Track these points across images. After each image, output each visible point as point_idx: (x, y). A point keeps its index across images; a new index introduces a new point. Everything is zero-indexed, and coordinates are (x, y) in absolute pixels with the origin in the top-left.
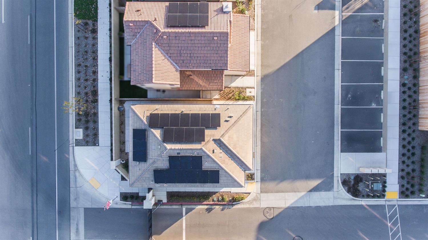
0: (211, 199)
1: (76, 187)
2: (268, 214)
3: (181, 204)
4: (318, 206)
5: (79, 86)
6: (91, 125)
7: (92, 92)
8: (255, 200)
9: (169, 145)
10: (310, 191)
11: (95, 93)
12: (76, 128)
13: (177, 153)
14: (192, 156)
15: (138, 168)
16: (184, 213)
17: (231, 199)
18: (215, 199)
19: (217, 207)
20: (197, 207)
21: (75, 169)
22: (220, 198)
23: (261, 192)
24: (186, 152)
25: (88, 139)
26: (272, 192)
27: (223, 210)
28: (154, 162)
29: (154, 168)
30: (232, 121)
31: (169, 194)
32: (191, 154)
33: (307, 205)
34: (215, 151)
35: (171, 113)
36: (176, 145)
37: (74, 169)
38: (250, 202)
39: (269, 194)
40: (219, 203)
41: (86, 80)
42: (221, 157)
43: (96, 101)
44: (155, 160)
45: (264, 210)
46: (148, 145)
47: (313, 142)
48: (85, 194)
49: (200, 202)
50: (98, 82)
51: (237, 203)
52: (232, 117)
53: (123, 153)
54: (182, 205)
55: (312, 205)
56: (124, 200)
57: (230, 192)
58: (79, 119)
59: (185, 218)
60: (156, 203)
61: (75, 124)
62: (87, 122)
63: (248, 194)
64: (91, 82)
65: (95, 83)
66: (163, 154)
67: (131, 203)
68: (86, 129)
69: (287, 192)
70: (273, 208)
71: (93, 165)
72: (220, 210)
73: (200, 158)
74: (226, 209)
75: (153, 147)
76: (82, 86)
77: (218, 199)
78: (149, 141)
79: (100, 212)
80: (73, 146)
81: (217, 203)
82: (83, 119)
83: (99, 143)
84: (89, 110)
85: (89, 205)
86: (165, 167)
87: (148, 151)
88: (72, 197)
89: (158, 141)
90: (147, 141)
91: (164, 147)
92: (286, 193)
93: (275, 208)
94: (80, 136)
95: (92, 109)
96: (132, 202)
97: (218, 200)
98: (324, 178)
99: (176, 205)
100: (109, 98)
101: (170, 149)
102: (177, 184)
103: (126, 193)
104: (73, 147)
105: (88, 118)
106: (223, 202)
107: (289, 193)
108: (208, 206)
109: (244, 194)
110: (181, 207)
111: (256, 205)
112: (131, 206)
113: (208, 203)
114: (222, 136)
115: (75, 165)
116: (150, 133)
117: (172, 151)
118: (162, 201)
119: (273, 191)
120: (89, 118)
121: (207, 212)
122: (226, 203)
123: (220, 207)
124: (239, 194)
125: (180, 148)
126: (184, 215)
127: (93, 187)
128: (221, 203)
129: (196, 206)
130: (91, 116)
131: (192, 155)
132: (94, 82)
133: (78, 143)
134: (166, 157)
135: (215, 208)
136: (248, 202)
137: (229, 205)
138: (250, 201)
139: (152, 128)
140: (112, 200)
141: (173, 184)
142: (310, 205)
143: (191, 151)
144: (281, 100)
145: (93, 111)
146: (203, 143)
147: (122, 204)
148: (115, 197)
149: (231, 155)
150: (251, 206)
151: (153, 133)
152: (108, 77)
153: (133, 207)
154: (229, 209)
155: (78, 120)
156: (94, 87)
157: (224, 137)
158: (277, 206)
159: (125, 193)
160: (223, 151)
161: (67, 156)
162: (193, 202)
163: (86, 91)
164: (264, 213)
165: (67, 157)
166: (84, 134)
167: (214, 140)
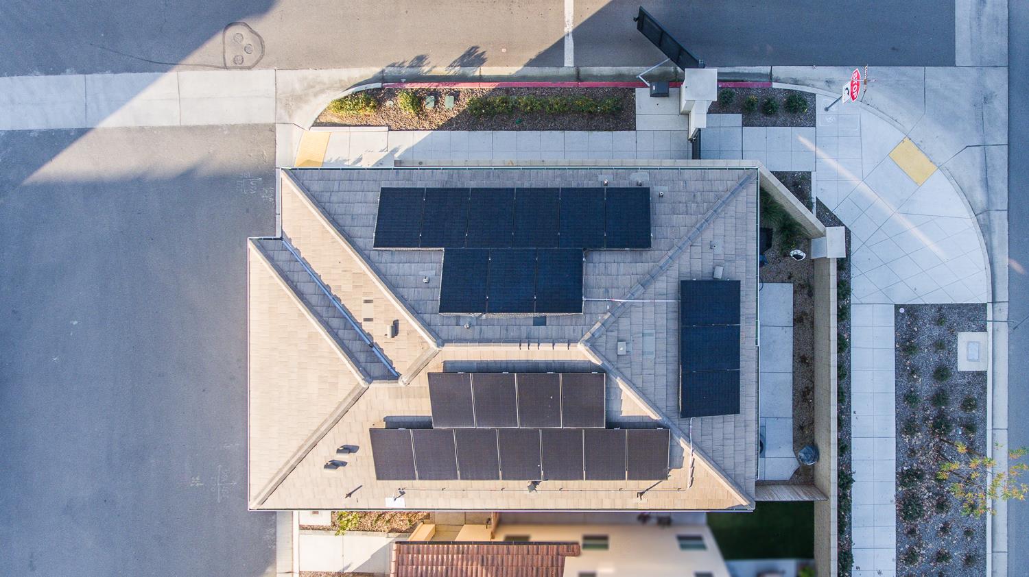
0: (465, 102)
1: (984, 146)
2: (244, 43)
3: (582, 81)
4: (52, 74)
5: (968, 533)
6: (925, 388)
7: (920, 514)
8: (299, 99)
9: (580, 358)
10: (82, 132)
11: (908, 508)
12: (982, 374)
13: (545, 325)
14: (483, 311)
15: (718, 250)
16: (569, 45)
17: (389, 103)
18: (448, 102)
19: (441, 70)
20: (520, 68)
21: (989, 215)
22: (429, 105)
23: (272, 129)
24: (507, 330)
25: (936, 332)
26: (232, 128)
27: (420, 60)
28: (648, 281)
29: (647, 255)
30: (327, 451)
31: (625, 120)
32: (487, 319)
33: (97, 76)
34: (389, 331)
35: (580, 481)
36: (550, 358)
37: (992, 218)
38: (318, 88)
39: (240, 119)
40: (433, 86)
41: (941, 557)
42: (366, 301)
43: (907, 477)
44: (642, 290)
45: (261, 58)
46: (674, 351)
47: (75, 323)
48: (948, 121)
49: (508, 91)
50: (898, 548)
51: (363, 88)
52: (326, 466)
53: (802, 282)
54: (578, 77)
55: (75, 80)
56: (800, 99)
57: (389, 130)
58: (971, 409)
59: (564, 25)
60: (676, 86)
61: (985, 388)
62: (939, 399)
63: (323, 120)
64: (924, 548)
65: (907, 546)
66: (606, 317)
67: (775, 85)
68: (942, 373)
69: (173, 128)
70: (226, 67)
71: (916, 232)
72: (432, 60)
73: (448, 304)
74: (407, 64)
75: (650, 344)
76: (958, 533)
77: (437, 102)
78: (670, 367)
79: (893, 49)
80: (996, 305)
81: (442, 87)
82: (954, 409)
83: (896, 318)
84: (931, 444)
85: (937, 76)
86: (603, 259)
87: (674, 325)
88: (1000, 106)
89: (627, 372)
90: (679, 369)
91: (602, 350)
92: (177, 123)
93: (218, 68)
94: (968, 343)
95: (922, 447)
96: (767, 89)
97: (436, 98)
98: (28, 181)
99: (601, 78)
100: (855, 489)
101: (576, 341)
102: (558, 183)
103: (792, 125)
104: (994, 302)
105: (935, 413)
106: (417, 91)
107: (165, 124)
108: (477, 74)
109: (336, 120)
110: (582, 69)
111: (292, 79)
112: (774, 75)
113: (476, 86)
114: (361, 394)
115: (986, 230)
116: (662, 404)
117: (569, 332)
118: (652, 95)
119: (226, 132)
120: (931, 412)
121: (480, 51)
122: (408, 86)
123: (430, 71)
124: (355, 122)
125: (534, 347)
126: (571, 37)
127: (918, 146)
128: (425, 85)
129: (522, 74)
130: (926, 419)
131: (484, 316)
132: (911, 549)
133: (973, 316)
134: (593, 307)
135: (451, 66)
136: (322, 91)
137: (397, 80)
138: (316, 95)
139: (657, 424)
140: (843, 101)
141: (574, 185)
142: (81, 76)
143: (488, 332)
144: (197, 482)
145: (918, 439)
146: (436, 367)
147: (808, 82)
148: (833, 108)
149: (330, 306)
150: (310, 73)
151: (653, 405)
152: (858, 568)
153: (765, 69)
154: (397, 61)
155: (974, 407)
156: (912, 532)
157: (351, 387)
158: (211, 72)
159: (797, 126)
160: (360, 326)
161: (1017, 267)
162: (536, 89)
163: (944, 516)
164: (263, 47)
165: (1019, 261)
166: (954, 353)
167: (392, 376)
